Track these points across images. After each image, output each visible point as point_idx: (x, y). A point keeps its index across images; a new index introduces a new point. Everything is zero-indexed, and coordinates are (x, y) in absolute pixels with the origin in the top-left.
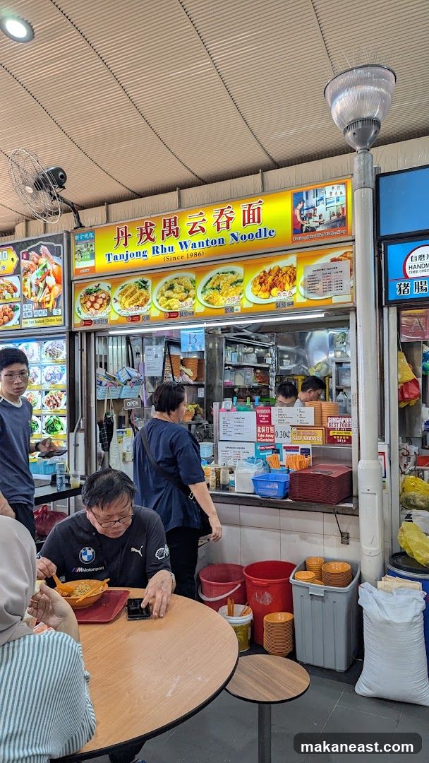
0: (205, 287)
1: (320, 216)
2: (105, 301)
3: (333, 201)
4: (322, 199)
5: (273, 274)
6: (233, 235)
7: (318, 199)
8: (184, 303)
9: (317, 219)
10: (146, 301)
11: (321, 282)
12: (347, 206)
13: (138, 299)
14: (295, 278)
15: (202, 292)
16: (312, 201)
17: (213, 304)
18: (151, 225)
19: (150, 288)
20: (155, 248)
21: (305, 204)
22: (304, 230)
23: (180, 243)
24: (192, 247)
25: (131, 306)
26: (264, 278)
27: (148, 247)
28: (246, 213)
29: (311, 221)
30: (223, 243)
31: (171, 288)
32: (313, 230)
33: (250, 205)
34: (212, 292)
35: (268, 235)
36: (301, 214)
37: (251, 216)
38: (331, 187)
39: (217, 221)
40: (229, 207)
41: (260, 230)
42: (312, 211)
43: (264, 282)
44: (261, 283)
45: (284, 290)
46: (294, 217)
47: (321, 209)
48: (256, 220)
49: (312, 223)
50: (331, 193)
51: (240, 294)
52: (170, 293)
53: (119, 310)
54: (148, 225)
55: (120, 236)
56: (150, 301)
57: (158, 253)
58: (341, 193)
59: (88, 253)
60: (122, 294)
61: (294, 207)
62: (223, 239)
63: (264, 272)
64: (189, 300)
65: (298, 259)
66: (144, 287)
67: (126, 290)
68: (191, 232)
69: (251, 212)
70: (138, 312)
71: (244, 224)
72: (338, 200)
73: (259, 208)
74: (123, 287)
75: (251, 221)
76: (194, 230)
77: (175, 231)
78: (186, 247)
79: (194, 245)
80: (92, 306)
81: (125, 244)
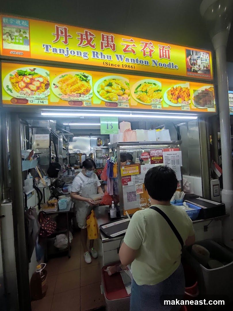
0: (136, 89)
1: (199, 66)
2: (43, 85)
3: (204, 60)
4: (199, 57)
5: (178, 90)
6: (154, 61)
7: (198, 56)
8: (121, 97)
9: (198, 66)
10: (87, 91)
11: (202, 100)
12: (210, 64)
13: (79, 88)
14: (189, 95)
15: (135, 93)
16: (195, 57)
17: (143, 101)
18: (90, 34)
19: (91, 82)
20: (96, 53)
21: (192, 57)
22: (192, 71)
23: (117, 56)
24: (126, 61)
25: (73, 93)
26: (173, 91)
27: (89, 50)
28: (161, 50)
29: (195, 67)
30: (148, 64)
31: (110, 85)
32: (196, 72)
33: (163, 47)
34: (141, 93)
35: (174, 68)
36: (190, 62)
37: (164, 54)
38: (203, 53)
39: (143, 49)
40: (150, 43)
41: (170, 63)
42: (195, 62)
43: (173, 94)
44: (172, 94)
45: (185, 101)
46: (187, 62)
47: (199, 62)
48: (167, 57)
49: (196, 68)
50: (203, 56)
51: (161, 98)
52: (109, 88)
53: (59, 95)
54: (88, 34)
55: (60, 33)
56: (91, 92)
57: (98, 57)
58: (207, 58)
59: (21, 38)
60: (63, 82)
61: (187, 56)
62: (148, 62)
63: (173, 88)
64: (125, 96)
65: (190, 85)
66: (86, 81)
67: (67, 80)
68: (125, 50)
69: (164, 51)
70: (80, 99)
71: (160, 57)
72: (206, 61)
73: (169, 51)
74: (63, 77)
75: (165, 56)
76: (127, 49)
77: (112, 45)
78: (122, 59)
79: (127, 60)
80: (27, 86)
81: (66, 42)
